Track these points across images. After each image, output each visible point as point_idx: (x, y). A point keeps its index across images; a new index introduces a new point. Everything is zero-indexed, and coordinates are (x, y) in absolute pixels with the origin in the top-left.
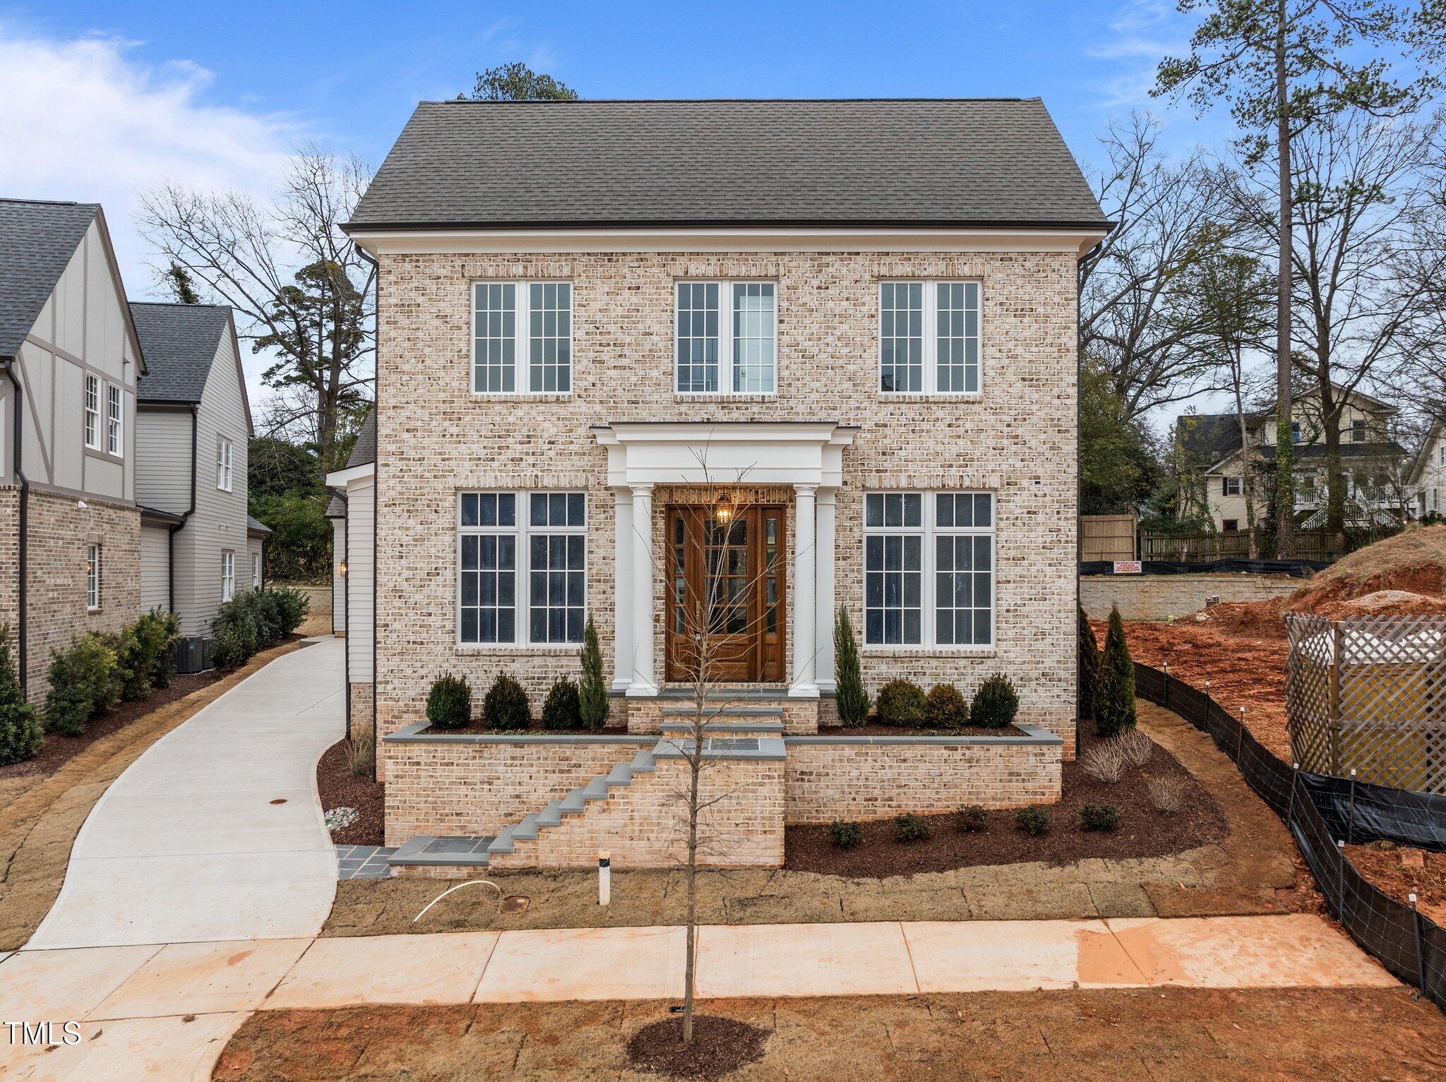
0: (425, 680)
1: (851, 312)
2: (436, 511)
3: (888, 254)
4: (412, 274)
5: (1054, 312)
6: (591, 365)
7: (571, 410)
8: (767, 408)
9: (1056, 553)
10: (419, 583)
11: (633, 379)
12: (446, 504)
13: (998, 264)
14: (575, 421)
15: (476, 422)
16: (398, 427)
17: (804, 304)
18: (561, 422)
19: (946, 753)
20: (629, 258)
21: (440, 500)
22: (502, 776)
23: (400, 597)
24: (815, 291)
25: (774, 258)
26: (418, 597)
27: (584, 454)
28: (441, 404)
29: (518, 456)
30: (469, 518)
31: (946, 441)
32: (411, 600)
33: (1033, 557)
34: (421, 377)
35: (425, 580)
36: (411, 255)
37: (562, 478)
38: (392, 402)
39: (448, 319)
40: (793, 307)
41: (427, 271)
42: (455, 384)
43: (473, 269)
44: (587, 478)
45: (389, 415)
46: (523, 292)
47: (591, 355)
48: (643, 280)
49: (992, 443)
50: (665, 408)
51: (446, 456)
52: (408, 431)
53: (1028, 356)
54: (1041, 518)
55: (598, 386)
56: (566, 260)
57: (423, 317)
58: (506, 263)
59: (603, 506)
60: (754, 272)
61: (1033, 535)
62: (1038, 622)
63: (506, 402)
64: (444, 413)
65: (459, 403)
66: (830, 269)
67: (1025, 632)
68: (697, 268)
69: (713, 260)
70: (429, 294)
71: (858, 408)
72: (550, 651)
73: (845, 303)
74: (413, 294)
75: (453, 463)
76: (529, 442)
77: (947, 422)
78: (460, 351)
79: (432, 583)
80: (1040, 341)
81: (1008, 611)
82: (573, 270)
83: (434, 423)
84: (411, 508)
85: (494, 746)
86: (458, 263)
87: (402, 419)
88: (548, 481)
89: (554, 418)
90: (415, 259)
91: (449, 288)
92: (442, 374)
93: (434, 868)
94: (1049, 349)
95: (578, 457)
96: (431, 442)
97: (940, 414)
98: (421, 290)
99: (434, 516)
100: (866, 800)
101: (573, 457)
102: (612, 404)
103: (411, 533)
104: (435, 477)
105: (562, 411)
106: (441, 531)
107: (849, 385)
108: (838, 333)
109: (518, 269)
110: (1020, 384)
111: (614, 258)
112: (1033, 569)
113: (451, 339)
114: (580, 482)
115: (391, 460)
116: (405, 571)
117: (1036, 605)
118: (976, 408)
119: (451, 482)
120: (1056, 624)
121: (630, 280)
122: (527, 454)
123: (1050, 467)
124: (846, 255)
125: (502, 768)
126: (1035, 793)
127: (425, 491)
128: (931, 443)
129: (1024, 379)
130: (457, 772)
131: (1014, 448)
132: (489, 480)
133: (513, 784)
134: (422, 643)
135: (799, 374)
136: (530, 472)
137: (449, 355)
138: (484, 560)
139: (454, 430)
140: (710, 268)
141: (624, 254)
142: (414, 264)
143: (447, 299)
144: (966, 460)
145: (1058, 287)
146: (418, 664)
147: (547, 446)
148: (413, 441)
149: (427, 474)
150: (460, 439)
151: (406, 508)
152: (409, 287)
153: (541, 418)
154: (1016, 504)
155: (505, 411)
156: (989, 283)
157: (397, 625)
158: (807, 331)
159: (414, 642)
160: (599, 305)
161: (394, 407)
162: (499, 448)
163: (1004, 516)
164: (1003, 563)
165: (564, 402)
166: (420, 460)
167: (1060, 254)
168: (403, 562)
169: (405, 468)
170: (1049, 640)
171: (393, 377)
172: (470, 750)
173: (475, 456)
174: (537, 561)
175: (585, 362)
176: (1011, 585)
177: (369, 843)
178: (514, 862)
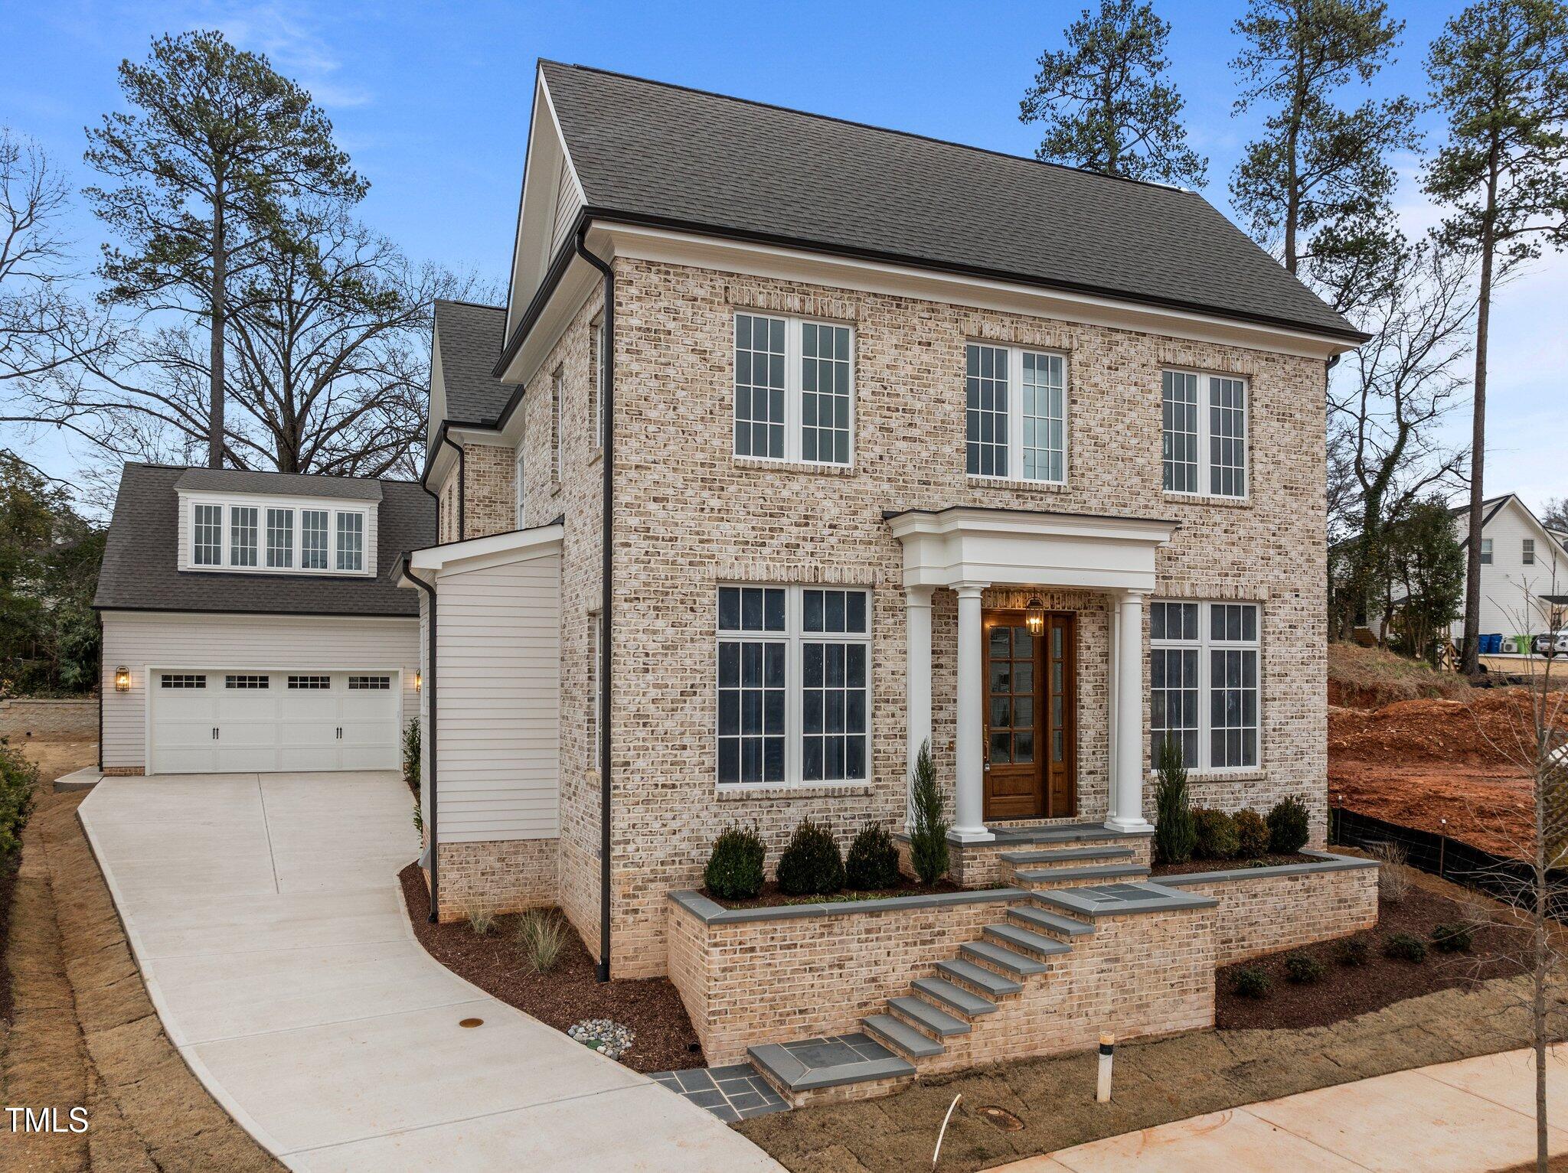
0: (677, 836)
1: (1138, 398)
2: (692, 609)
3: (1171, 339)
4: (661, 289)
5: (1308, 419)
6: (878, 433)
7: (855, 487)
8: (1062, 500)
9: (1311, 670)
10: (670, 705)
11: (924, 454)
12: (705, 601)
13: (1264, 363)
14: (860, 502)
15: (743, 494)
16: (642, 494)
17: (1096, 385)
18: (844, 502)
19: (1289, 883)
20: (919, 307)
21: (698, 595)
22: (854, 955)
23: (645, 724)
24: (1106, 371)
25: (1067, 328)
26: (669, 724)
27: (870, 543)
28: (699, 468)
29: (793, 541)
30: (728, 620)
31: (1223, 547)
32: (660, 728)
33: (1294, 673)
34: (672, 429)
35: (678, 701)
36: (659, 264)
37: (846, 572)
38: (635, 459)
39: (707, 356)
40: (1084, 387)
41: (679, 287)
42: (716, 442)
43: (740, 293)
44: (874, 573)
45: (630, 476)
46: (794, 332)
47: (878, 420)
48: (934, 335)
49: (1260, 552)
50: (958, 492)
51: (705, 537)
52: (655, 500)
53: (1288, 463)
54: (1299, 632)
55: (886, 459)
56: (849, 299)
57: (676, 349)
58: (779, 292)
59: (891, 609)
60: (1048, 342)
61: (1294, 650)
62: (1298, 741)
63: (779, 471)
64: (703, 480)
65: (721, 468)
66: (1120, 349)
67: (1288, 752)
68: (992, 329)
69: (1007, 321)
70: (682, 320)
71: (1146, 507)
72: (833, 790)
73: (1133, 388)
74: (662, 317)
75: (714, 546)
76: (807, 524)
77: (1224, 527)
78: (723, 399)
79: (687, 705)
80: (1297, 448)
81: (1274, 730)
82: (857, 312)
83: (690, 492)
84: (660, 604)
85: (846, 917)
86: (720, 283)
87: (648, 484)
88: (830, 575)
89: (836, 496)
90: (666, 270)
91: (708, 314)
92: (699, 427)
93: (848, 1087)
94: (1305, 458)
95: (863, 547)
96: (686, 517)
97: (1217, 518)
98: (672, 312)
99: (689, 616)
100: (1223, 942)
101: (857, 546)
102: (901, 483)
103: (660, 638)
104: (691, 564)
106: (698, 637)
107: (1137, 480)
108: (1127, 421)
109: (793, 302)
110: (1282, 492)
111: (903, 304)
112: (1294, 686)
113: (711, 383)
114: (867, 579)
115: (633, 538)
116: (651, 689)
117: (1296, 724)
118: (1248, 514)
119: (712, 571)
120: (1312, 742)
121: (920, 334)
122: (805, 539)
123: (1306, 579)
124: (1133, 335)
125: (855, 946)
126: (1358, 919)
127: (678, 582)
128: (1210, 548)
129: (1285, 487)
130: (802, 955)
131: (1278, 558)
132: (758, 570)
133: (868, 964)
134: (674, 786)
135: (1092, 463)
136: (808, 563)
137: (709, 403)
138: (746, 675)
139: (715, 503)
140: (1005, 330)
141: (914, 301)
142: (663, 277)
143: (707, 328)
144: (1239, 568)
145: (1310, 394)
146: (669, 815)
147: (827, 531)
148: (662, 514)
149: (680, 560)
150: (722, 515)
151: (652, 603)
152: (656, 307)
153: (820, 495)
154: (1280, 617)
155: (777, 483)
156: (1257, 383)
157: (641, 764)
158: (1099, 416)
159: (664, 786)
160: (885, 360)
161: (637, 467)
162: (771, 530)
163: (1271, 630)
164: (1269, 679)
165: (848, 477)
166: (671, 540)
167: (1312, 360)
168: (649, 677)
169: (651, 549)
170: (1306, 760)
171: (636, 427)
172: (817, 925)
173: (741, 539)
174: (811, 676)
175: (871, 428)
176: (1277, 703)
177: (685, 1065)
178: (943, 1065)
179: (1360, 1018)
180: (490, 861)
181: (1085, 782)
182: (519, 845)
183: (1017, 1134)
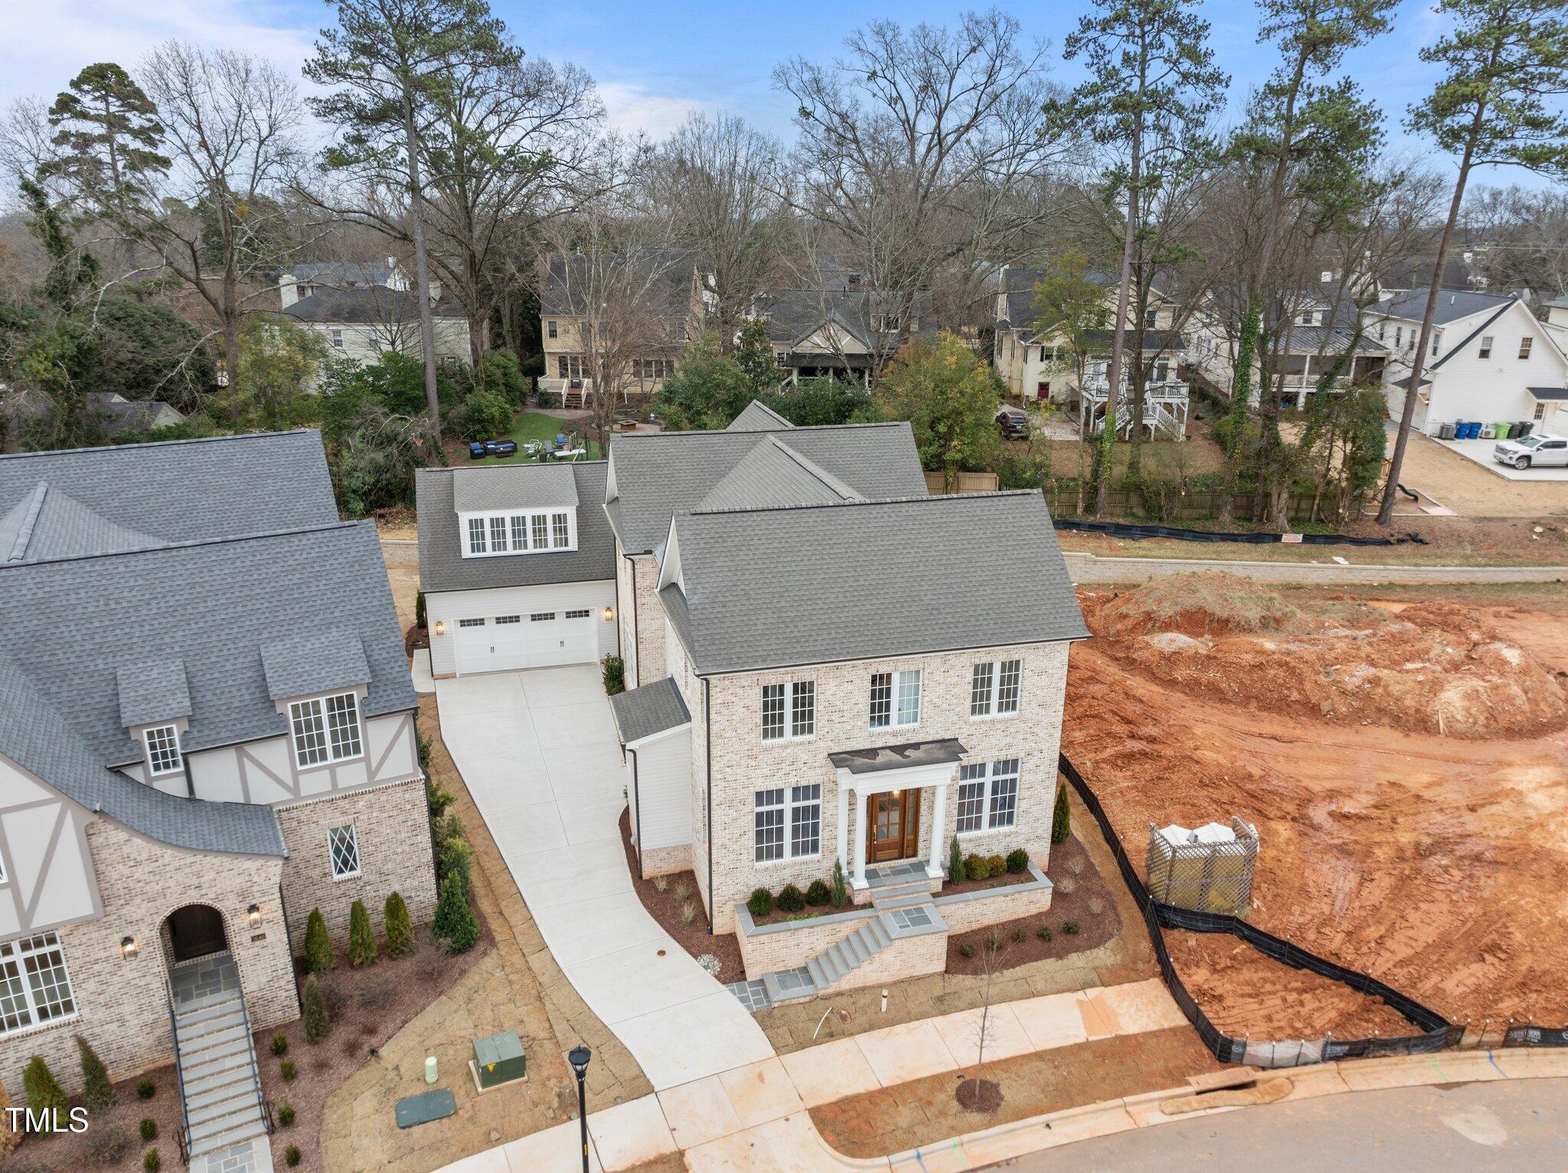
0: (738, 885)
1: (959, 681)
2: (744, 804)
5: (1056, 672)
6: (827, 723)
7: (816, 746)
8: (915, 734)
9: (1047, 783)
10: (735, 839)
11: (848, 728)
12: (750, 799)
13: (1032, 651)
14: (818, 752)
15: (766, 758)
16: (723, 765)
17: (935, 682)
18: (810, 752)
19: (1003, 899)
20: (847, 667)
21: (747, 796)
22: (804, 942)
23: (725, 847)
24: (942, 673)
25: (921, 661)
26: (735, 846)
27: (822, 767)
28: (747, 751)
29: (787, 772)
30: (759, 804)
31: (1001, 738)
32: (731, 848)
33: (1036, 786)
34: (735, 738)
35: (739, 837)
37: (809, 779)
38: (720, 753)
39: (750, 706)
40: (931, 682)
41: (738, 682)
42: (754, 740)
43: (764, 680)
44: (823, 779)
45: (718, 759)
46: (789, 688)
47: (826, 716)
48: (854, 678)
49: (1022, 737)
50: (864, 740)
51: (750, 777)
52: (728, 766)
53: (1042, 694)
54: (1042, 768)
55: (830, 733)
56: (814, 671)
57: (737, 708)
58: (782, 675)
59: (831, 790)
60: (911, 669)
61: (1037, 776)
62: (1037, 814)
63: (782, 744)
64: (748, 755)
65: (756, 747)
66: (950, 662)
67: (1029, 819)
68: (883, 670)
69: (891, 664)
70: (739, 696)
71: (960, 728)
72: (802, 860)
73: (957, 678)
74: (730, 696)
75: (752, 779)
76: (793, 764)
77: (1002, 729)
78: (757, 721)
79: (743, 837)
80: (1049, 686)
81: (1022, 810)
82: (818, 676)
83: (743, 761)
84: (731, 804)
85: (800, 930)
86: (755, 677)
87: (725, 761)
88: (804, 781)
89: (807, 751)
90: (731, 678)
91: (750, 690)
92: (747, 735)
93: (794, 1000)
94: (1052, 689)
95: (818, 769)
96: (741, 771)
97: (999, 726)
98: (734, 694)
99: (743, 807)
101: (816, 769)
102: (837, 741)
103: (731, 816)
104: (744, 787)
105: (812, 748)
106: (747, 812)
108: (952, 693)
109: (788, 678)
110: (1037, 708)
112: (1036, 791)
113: (752, 717)
114: (820, 780)
115: (719, 782)
116: (728, 835)
117: (1036, 807)
118: (1016, 721)
119: (753, 788)
120: (1045, 814)
121: (848, 678)
122: (792, 770)
123: (1047, 744)
124: (958, 654)
125: (804, 939)
126: (1039, 907)
127: (738, 795)
128: (994, 740)
129: (1039, 705)
130: (782, 943)
131: (1032, 738)
132: (772, 784)
134: (737, 867)
136: (794, 779)
138: (767, 822)
139: (753, 763)
140: (889, 669)
142: (731, 680)
143: (750, 697)
144: (1009, 746)
145: (1059, 659)
146: (735, 878)
147: (803, 765)
148: (731, 771)
149: (739, 787)
150: (757, 767)
151: (728, 804)
152: (728, 693)
153: (800, 752)
154: (1031, 764)
155: (781, 751)
156: (1026, 661)
159: (733, 868)
160: (830, 691)
161: (721, 755)
162: (778, 769)
163: (1024, 768)
164: (1022, 789)
165: (810, 742)
166: (735, 780)
167: (1062, 643)
168: (727, 830)
169: (727, 785)
170: (1041, 821)
171: (720, 741)
173: (765, 775)
174: (795, 819)
175: (821, 719)
176: (1025, 799)
177: (739, 980)
178: (831, 990)
179: (1005, 972)
180: (664, 855)
181: (921, 845)
182: (675, 848)
183: (848, 1026)
